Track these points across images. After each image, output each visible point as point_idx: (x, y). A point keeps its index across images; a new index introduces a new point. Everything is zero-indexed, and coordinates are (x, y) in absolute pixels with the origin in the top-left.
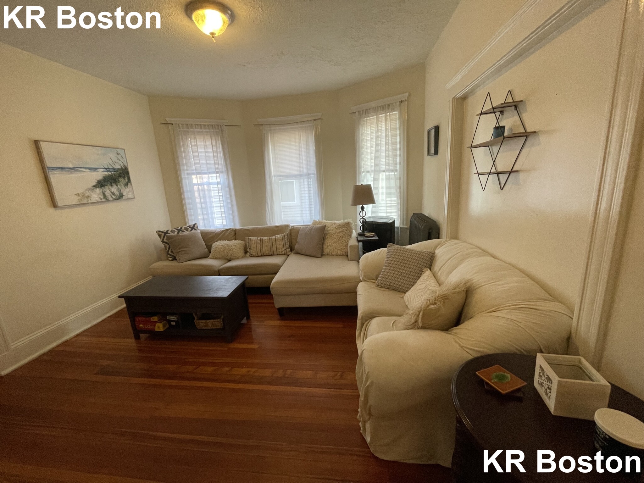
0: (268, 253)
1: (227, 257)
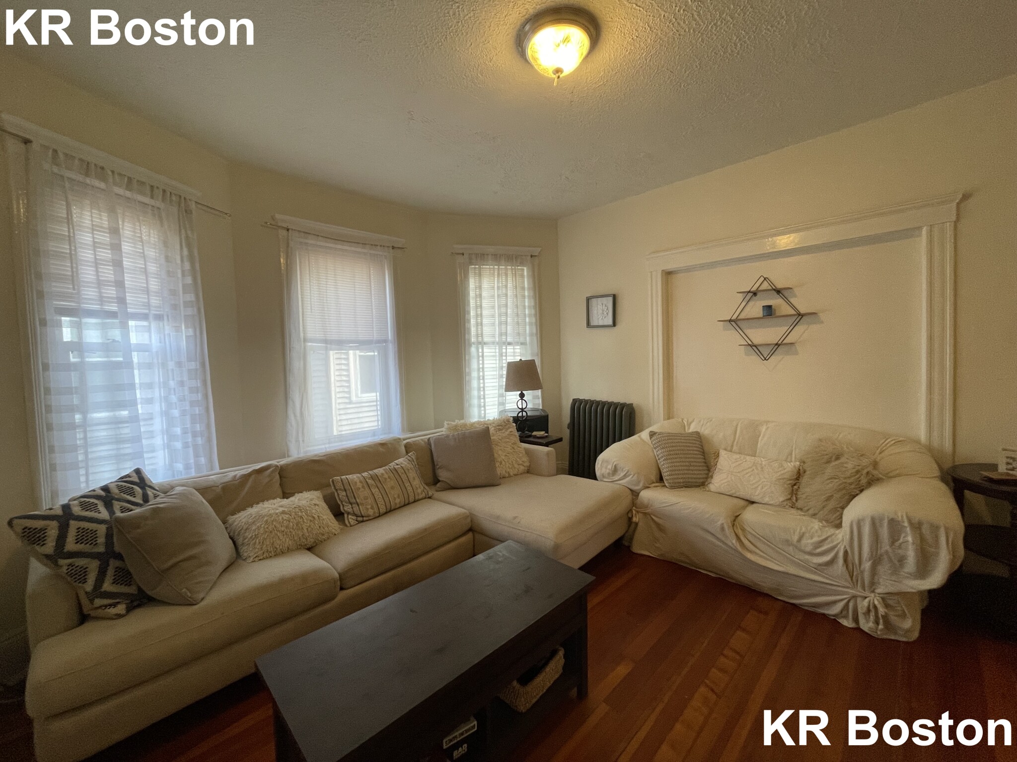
1: (307, 541)
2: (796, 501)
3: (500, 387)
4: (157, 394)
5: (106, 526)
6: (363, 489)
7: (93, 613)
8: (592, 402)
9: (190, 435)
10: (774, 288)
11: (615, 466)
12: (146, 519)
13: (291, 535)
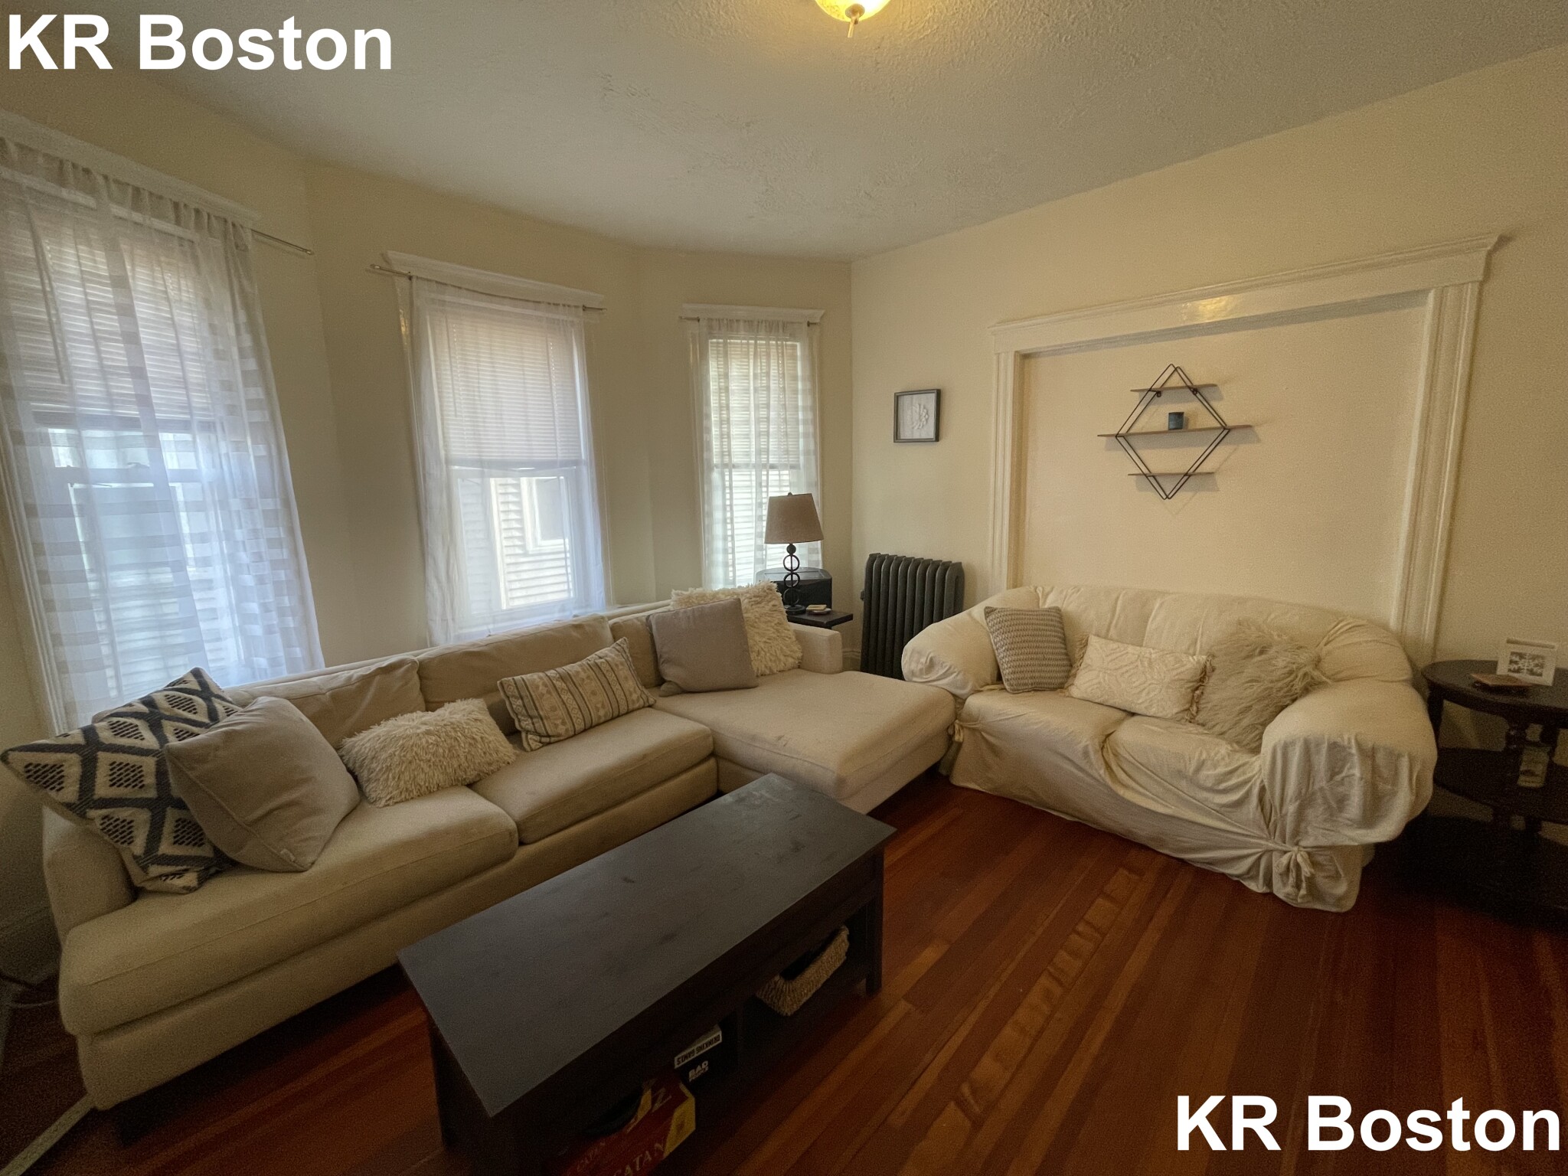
0: (605, 716)
1: (466, 774)
2: (1197, 712)
3: (758, 535)
4: (217, 551)
5: (156, 759)
6: (549, 696)
7: (149, 886)
8: (899, 560)
9: (274, 614)
10: (1189, 384)
11: (931, 659)
12: (217, 748)
13: (441, 766)
